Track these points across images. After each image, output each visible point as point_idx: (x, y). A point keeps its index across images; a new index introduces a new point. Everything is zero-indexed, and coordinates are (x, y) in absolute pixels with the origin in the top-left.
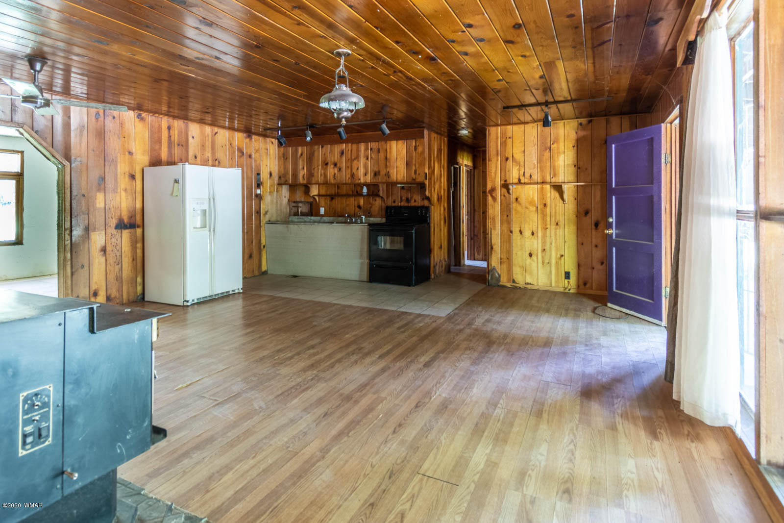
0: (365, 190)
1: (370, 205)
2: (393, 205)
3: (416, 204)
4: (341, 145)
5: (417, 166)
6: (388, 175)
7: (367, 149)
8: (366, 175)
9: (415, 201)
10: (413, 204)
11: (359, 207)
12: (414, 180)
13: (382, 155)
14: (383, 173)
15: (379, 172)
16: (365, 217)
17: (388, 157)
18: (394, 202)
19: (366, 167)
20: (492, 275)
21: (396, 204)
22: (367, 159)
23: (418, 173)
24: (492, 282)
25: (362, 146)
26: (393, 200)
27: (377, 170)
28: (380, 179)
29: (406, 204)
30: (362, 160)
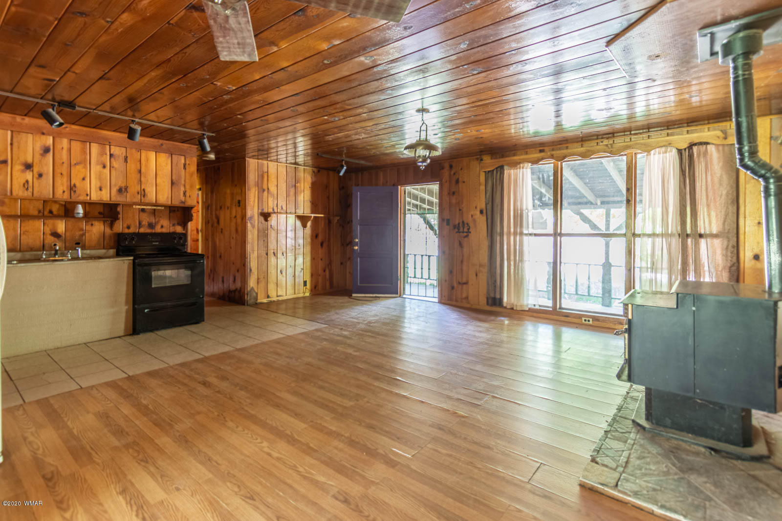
0: (80, 210)
1: (81, 232)
2: (126, 231)
3: (164, 230)
4: (44, 137)
5: (188, 187)
6: (143, 193)
7: (102, 153)
8: (101, 189)
9: (162, 227)
10: (158, 229)
11: (56, 235)
12: (182, 202)
13: (132, 166)
14: (134, 188)
15: (126, 188)
16: (82, 249)
17: (143, 170)
18: (129, 227)
19: (100, 177)
20: (250, 296)
21: (132, 230)
22: (104, 167)
23: (188, 194)
24: (251, 301)
25: (95, 148)
26: (125, 226)
27: (123, 185)
28: (128, 198)
29: (149, 231)
30: (96, 168)
